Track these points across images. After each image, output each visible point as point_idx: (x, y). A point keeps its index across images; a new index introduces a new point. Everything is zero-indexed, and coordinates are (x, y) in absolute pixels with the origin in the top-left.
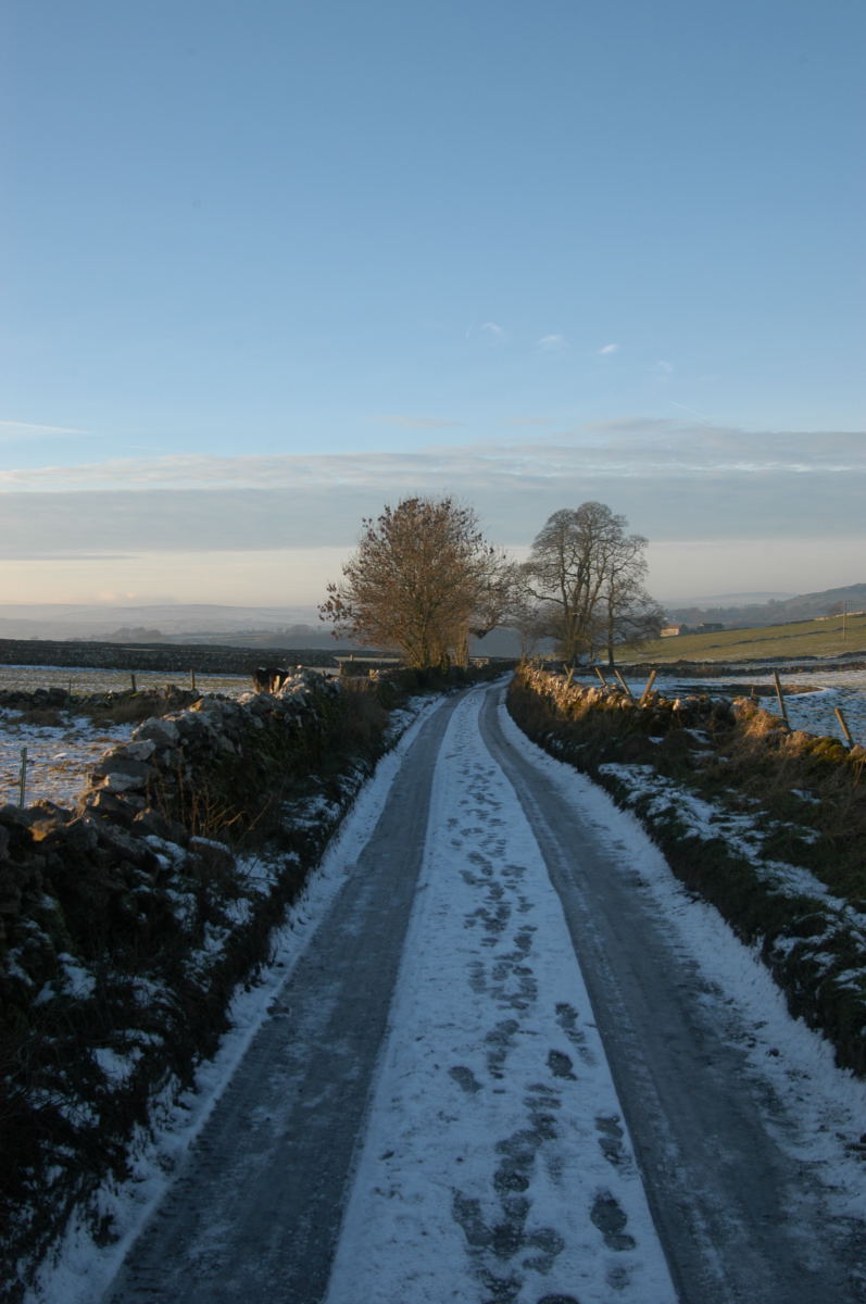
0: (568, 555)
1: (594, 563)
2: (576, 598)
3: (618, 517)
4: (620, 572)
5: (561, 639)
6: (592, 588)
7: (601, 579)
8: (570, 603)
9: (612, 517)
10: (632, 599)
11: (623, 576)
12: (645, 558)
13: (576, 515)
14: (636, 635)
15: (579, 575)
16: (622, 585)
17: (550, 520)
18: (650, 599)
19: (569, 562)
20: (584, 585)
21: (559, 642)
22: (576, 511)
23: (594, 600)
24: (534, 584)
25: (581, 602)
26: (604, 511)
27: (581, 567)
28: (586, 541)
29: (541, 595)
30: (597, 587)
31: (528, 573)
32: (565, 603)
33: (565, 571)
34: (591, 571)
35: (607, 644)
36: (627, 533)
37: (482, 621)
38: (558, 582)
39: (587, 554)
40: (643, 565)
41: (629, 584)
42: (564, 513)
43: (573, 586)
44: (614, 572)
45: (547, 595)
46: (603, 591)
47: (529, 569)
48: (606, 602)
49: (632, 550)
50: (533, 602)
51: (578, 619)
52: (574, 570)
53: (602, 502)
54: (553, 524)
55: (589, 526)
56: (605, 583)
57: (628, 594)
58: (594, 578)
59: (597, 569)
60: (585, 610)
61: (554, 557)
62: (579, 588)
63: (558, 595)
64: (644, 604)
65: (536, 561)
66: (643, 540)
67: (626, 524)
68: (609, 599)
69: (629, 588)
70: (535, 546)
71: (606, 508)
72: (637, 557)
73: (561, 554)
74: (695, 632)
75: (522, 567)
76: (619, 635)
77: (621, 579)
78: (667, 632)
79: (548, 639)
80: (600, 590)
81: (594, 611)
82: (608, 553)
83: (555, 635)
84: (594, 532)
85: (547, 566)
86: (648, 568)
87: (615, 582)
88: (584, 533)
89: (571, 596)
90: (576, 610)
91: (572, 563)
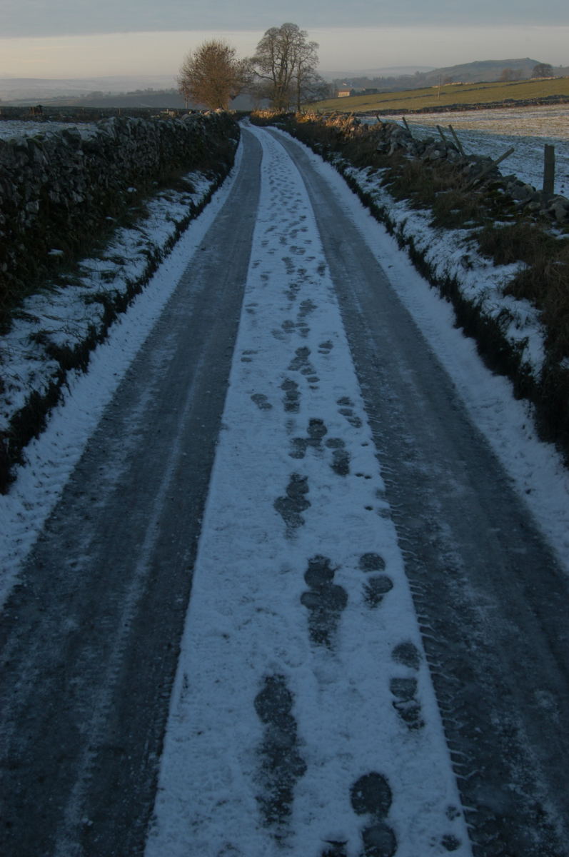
0: (276, 53)
1: (290, 58)
2: (280, 77)
3: (302, 31)
4: (304, 63)
5: (273, 100)
6: (289, 70)
7: (293, 67)
8: (277, 80)
9: (299, 32)
10: (310, 77)
11: (305, 65)
12: (317, 54)
13: (280, 31)
14: (312, 97)
15: (282, 65)
16: (305, 70)
17: (266, 34)
18: (320, 77)
19: (276, 57)
20: (284, 70)
21: (271, 101)
22: (280, 28)
23: (290, 78)
24: (257, 69)
25: (283, 78)
26: (295, 28)
27: (283, 60)
28: (286, 46)
29: (261, 75)
30: (291, 71)
31: (254, 62)
32: (274, 80)
33: (274, 62)
34: (288, 62)
35: (296, 102)
36: (307, 41)
37: (233, 91)
38: (271, 68)
39: (286, 53)
40: (316, 58)
41: (308, 69)
42: (273, 30)
43: (278, 70)
44: (301, 63)
45: (265, 75)
46: (295, 73)
47: (254, 61)
48: (296, 80)
49: (310, 50)
50: (257, 80)
51: (281, 90)
52: (279, 61)
53: (294, 23)
54: (268, 35)
55: (287, 37)
56: (295, 69)
57: (308, 75)
58: (290, 66)
59: (291, 61)
60: (284, 84)
61: (268, 54)
62: (282, 71)
63: (270, 75)
64: (317, 80)
65: (258, 56)
66: (316, 45)
67: (307, 35)
68: (298, 78)
69: (309, 71)
70: (258, 48)
71: (296, 26)
72: (313, 54)
73: (272, 52)
74: (359, 94)
75: (251, 60)
76: (303, 97)
77: (304, 66)
78: (341, 94)
79: (266, 100)
80: (293, 73)
81: (290, 84)
82: (297, 52)
83: (270, 98)
84: (290, 40)
85: (265, 59)
86: (319, 60)
87: (301, 68)
88: (284, 41)
89: (277, 76)
90: (280, 84)
91: (278, 58)
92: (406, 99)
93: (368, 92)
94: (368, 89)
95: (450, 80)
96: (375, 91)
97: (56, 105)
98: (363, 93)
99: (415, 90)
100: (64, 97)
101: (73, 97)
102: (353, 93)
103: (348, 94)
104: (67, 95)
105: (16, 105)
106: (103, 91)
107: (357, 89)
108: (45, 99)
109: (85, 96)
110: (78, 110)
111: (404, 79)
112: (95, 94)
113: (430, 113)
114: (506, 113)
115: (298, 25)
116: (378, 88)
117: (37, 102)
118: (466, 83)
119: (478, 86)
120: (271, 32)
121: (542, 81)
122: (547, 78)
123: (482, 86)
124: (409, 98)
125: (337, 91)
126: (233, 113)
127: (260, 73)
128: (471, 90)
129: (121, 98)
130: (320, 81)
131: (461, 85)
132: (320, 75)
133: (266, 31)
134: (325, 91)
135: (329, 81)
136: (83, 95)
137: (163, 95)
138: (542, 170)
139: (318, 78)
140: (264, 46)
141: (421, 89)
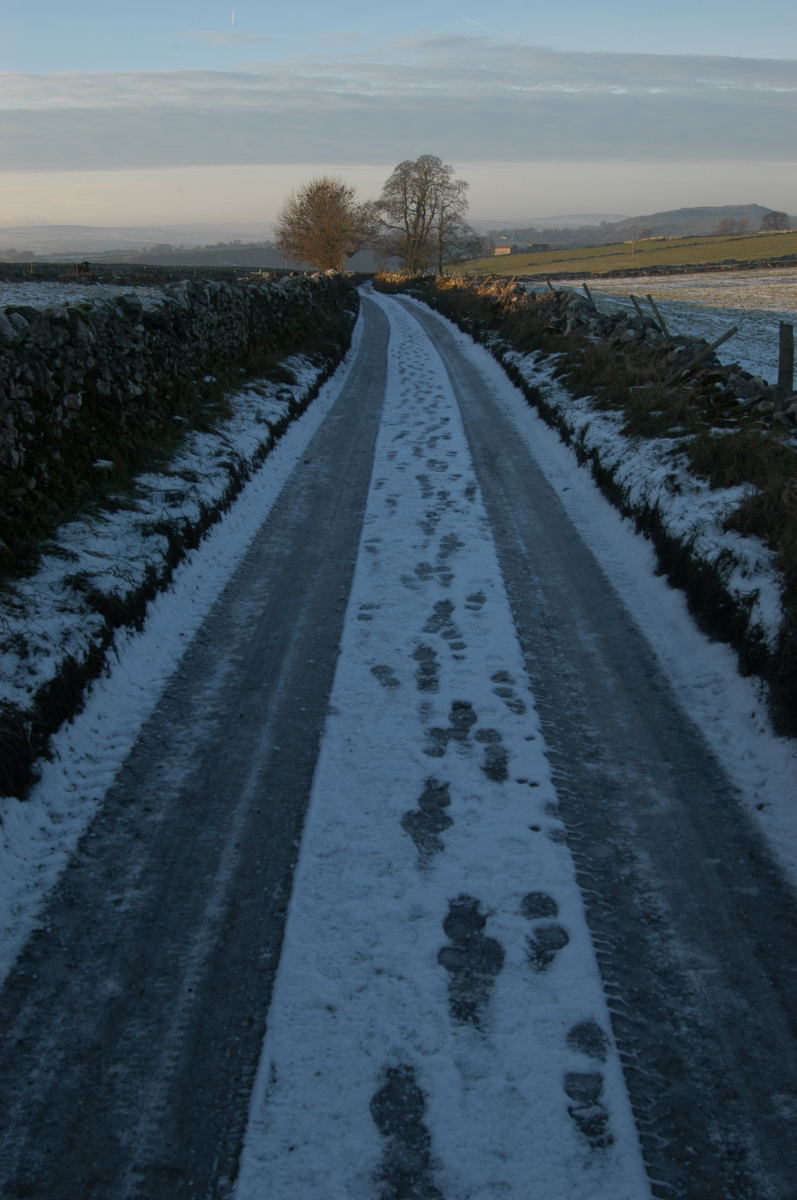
0: (410, 195)
1: (428, 201)
2: (415, 228)
3: (447, 166)
4: (448, 208)
5: (404, 258)
6: (427, 218)
7: (433, 214)
8: (411, 231)
9: (442, 167)
10: (457, 228)
11: (449, 211)
12: (467, 197)
13: (416, 165)
14: (459, 255)
15: (418, 211)
16: (449, 218)
17: (396, 169)
18: (469, 228)
19: (410, 200)
20: (421, 219)
21: (403, 260)
22: (415, 161)
23: (428, 230)
24: (384, 216)
25: (420, 229)
26: (436, 162)
27: (419, 204)
28: (423, 186)
29: (389, 224)
30: (431, 219)
31: (380, 207)
32: (408, 230)
33: (407, 207)
34: (427, 207)
35: (437, 261)
36: (453, 179)
37: (350, 246)
38: (403, 215)
39: (424, 195)
40: (465, 203)
41: (454, 217)
42: (407, 164)
43: (413, 217)
44: (443, 208)
45: (394, 225)
46: (436, 221)
47: (380, 205)
48: (436, 231)
49: (457, 191)
50: (383, 232)
51: (416, 244)
52: (414, 206)
53: (434, 155)
54: (399, 171)
55: (426, 174)
56: (436, 216)
57: (454, 224)
58: (428, 212)
59: (431, 206)
60: (421, 237)
61: (399, 197)
62: (417, 220)
63: (402, 224)
64: (465, 232)
65: (386, 199)
66: (465, 184)
67: (452, 172)
68: (440, 229)
69: (455, 220)
70: (385, 188)
71: (438, 159)
72: (460, 196)
73: (405, 193)
74: (523, 251)
75: (375, 204)
76: (446, 255)
77: (448, 213)
78: (499, 251)
79: (395, 258)
80: (433, 221)
81: (429, 237)
82: (439, 193)
83: (400, 255)
84: (428, 178)
85: (394, 203)
86: (469, 206)
87: (444, 216)
88: (421, 179)
89: (411, 226)
90: (415, 237)
91: (413, 201)
92: (587, 258)
93: (535, 248)
94: (536, 244)
95: (648, 233)
96: (545, 248)
97: (109, 261)
98: (529, 250)
99: (601, 246)
100: (119, 251)
101: (132, 251)
102: (515, 250)
103: (508, 251)
104: (123, 248)
105: (52, 261)
106: (172, 244)
107: (521, 245)
108: (93, 254)
109: (148, 250)
110: (137, 268)
111: (586, 231)
112: (161, 247)
113: (621, 278)
114: (726, 278)
115: (440, 157)
116: (550, 243)
117: (82, 257)
118: (671, 238)
119: (687, 242)
120: (403, 167)
121: (775, 235)
122: (780, 232)
123: (693, 241)
124: (592, 257)
125: (493, 246)
126: (350, 276)
127: (387, 222)
128: (677, 247)
129: (197, 253)
130: (470, 234)
131: (664, 240)
132: (469, 225)
133: (396, 165)
134: (477, 247)
135: (482, 234)
136: (144, 249)
137: (254, 250)
138: (776, 355)
139: (467, 228)
140: (394, 185)
141: (609, 245)
